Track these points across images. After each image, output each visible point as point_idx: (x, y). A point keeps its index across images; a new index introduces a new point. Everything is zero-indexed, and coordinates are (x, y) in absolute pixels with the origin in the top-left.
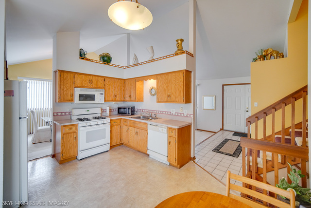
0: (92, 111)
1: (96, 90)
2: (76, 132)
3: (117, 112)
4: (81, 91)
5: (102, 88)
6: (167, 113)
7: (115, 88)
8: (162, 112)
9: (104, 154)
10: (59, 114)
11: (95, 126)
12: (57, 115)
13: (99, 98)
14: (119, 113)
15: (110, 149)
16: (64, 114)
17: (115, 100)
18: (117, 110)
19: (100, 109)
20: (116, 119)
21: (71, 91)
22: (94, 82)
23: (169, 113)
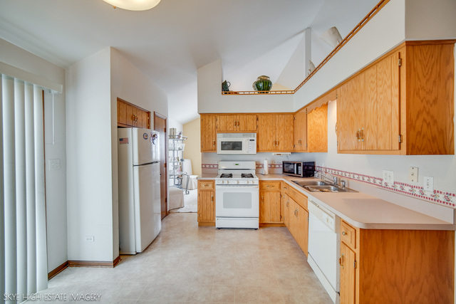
0: (242, 165)
1: (244, 135)
2: (213, 191)
3: (280, 171)
4: (224, 137)
5: (253, 132)
6: (372, 181)
7: (276, 129)
8: (362, 178)
9: (249, 231)
10: (207, 166)
11: (235, 187)
12: (205, 167)
13: (249, 146)
14: (284, 172)
15: (260, 227)
16: (212, 166)
17: (276, 150)
18: (281, 166)
19: (254, 163)
20: (273, 181)
21: (214, 138)
22: (242, 123)
23: (378, 182)
